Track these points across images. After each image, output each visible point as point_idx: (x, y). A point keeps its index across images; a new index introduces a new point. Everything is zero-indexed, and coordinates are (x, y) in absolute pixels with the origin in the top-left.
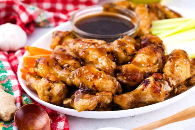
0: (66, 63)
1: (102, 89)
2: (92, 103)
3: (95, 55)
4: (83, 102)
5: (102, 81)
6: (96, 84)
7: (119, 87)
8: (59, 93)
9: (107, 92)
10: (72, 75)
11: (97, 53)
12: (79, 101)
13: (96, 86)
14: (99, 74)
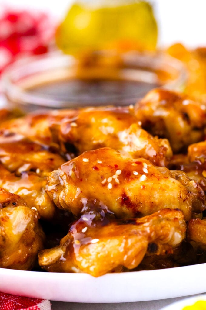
0: (25, 162)
1: (152, 205)
2: (133, 245)
3: (106, 125)
4: (104, 246)
5: (147, 184)
6: (130, 194)
7: (200, 193)
8: (24, 233)
9: (169, 210)
10: (52, 180)
11: (111, 120)
12: (90, 247)
13: (133, 200)
14: (133, 164)
